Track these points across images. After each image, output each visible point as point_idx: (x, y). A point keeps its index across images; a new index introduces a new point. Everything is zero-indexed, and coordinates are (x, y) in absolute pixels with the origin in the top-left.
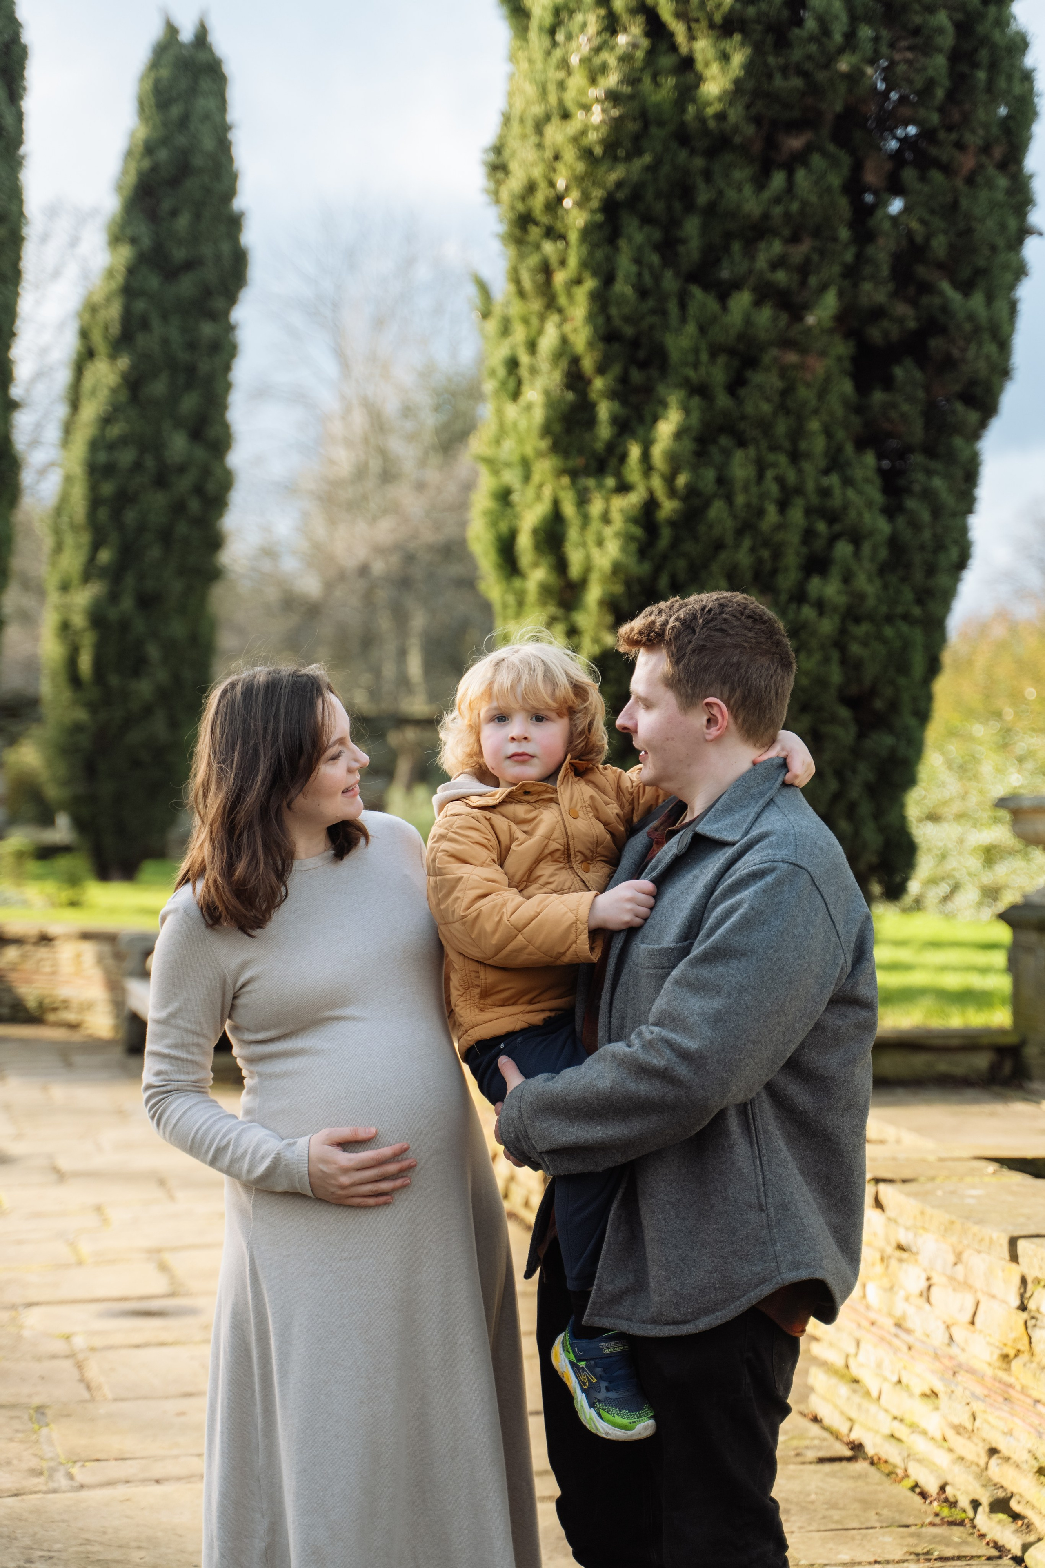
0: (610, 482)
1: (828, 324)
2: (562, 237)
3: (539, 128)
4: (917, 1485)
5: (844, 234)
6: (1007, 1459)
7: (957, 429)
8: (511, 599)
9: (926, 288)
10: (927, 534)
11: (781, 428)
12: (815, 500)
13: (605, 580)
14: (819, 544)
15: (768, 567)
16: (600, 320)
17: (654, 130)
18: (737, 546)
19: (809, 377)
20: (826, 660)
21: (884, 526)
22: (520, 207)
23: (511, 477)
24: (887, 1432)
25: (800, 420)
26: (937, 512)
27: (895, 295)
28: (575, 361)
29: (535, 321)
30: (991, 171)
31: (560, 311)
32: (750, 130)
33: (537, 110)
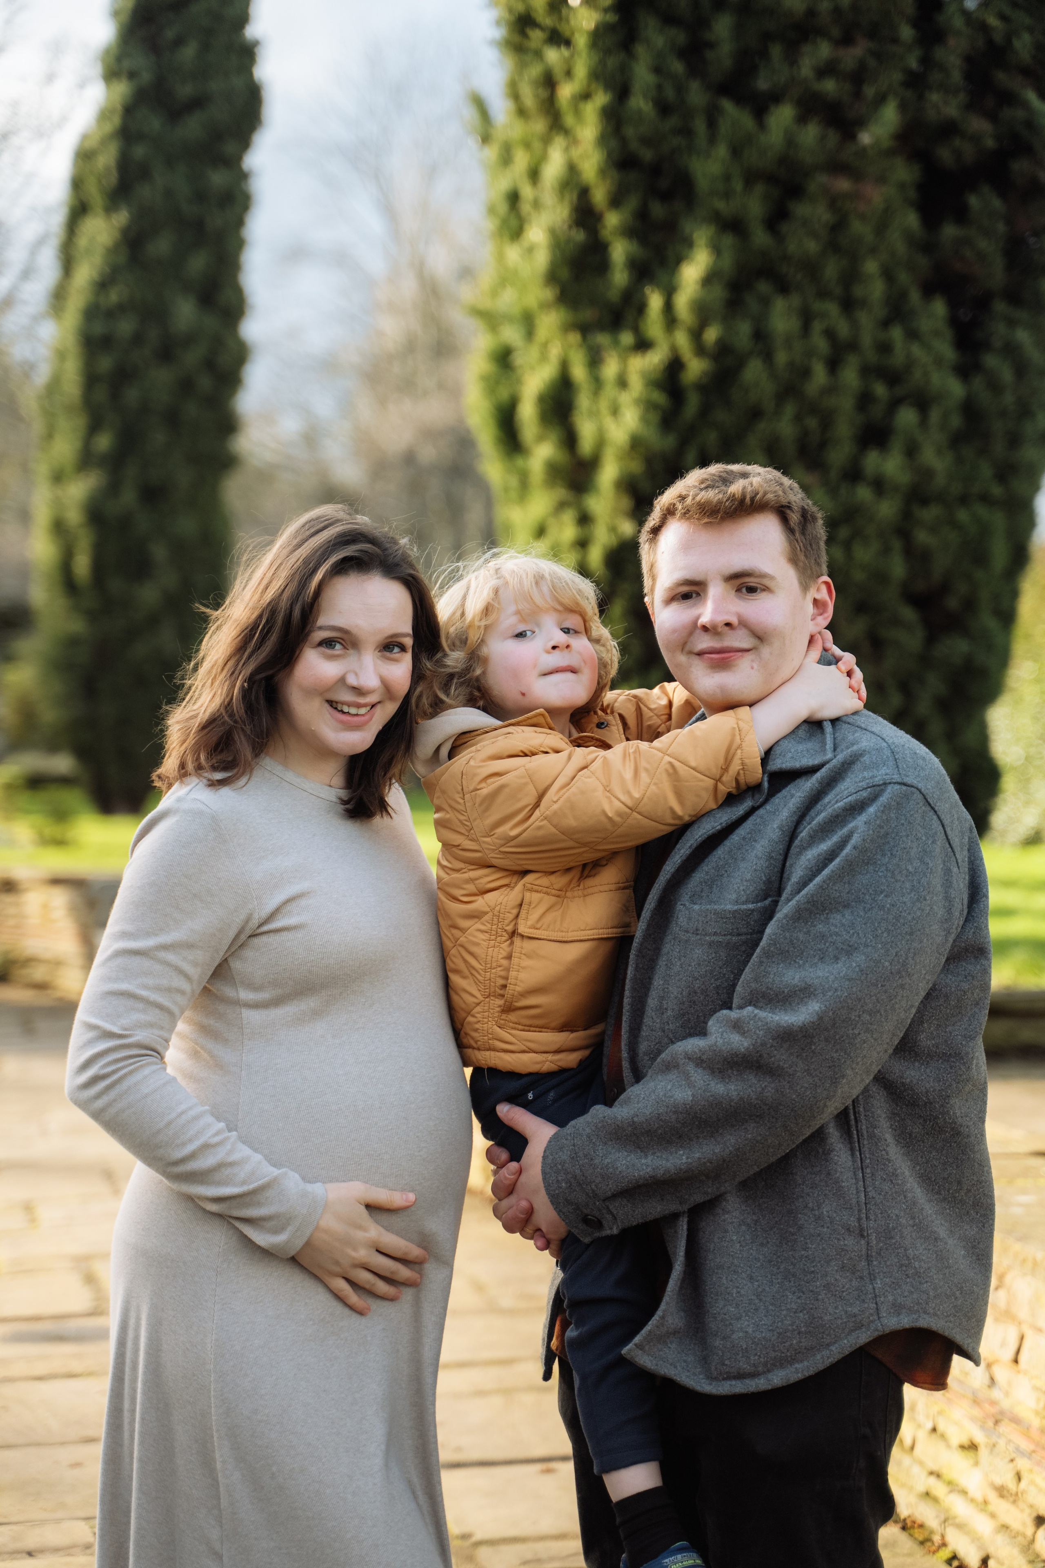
0: (627, 338)
1: (886, 143)
2: (568, 43)
4: (954, 1557)
5: (907, 32)
8: (514, 482)
9: (1009, 98)
10: (1009, 399)
11: (831, 270)
12: (871, 356)
13: (621, 458)
14: (877, 411)
15: (816, 438)
16: (614, 143)
18: (778, 414)
19: (864, 208)
20: (886, 551)
21: (956, 389)
22: (520, 7)
23: (511, 335)
24: (921, 1488)
25: (854, 260)
26: (1020, 371)
27: (970, 106)
28: (584, 193)
29: (537, 145)
31: (566, 132)
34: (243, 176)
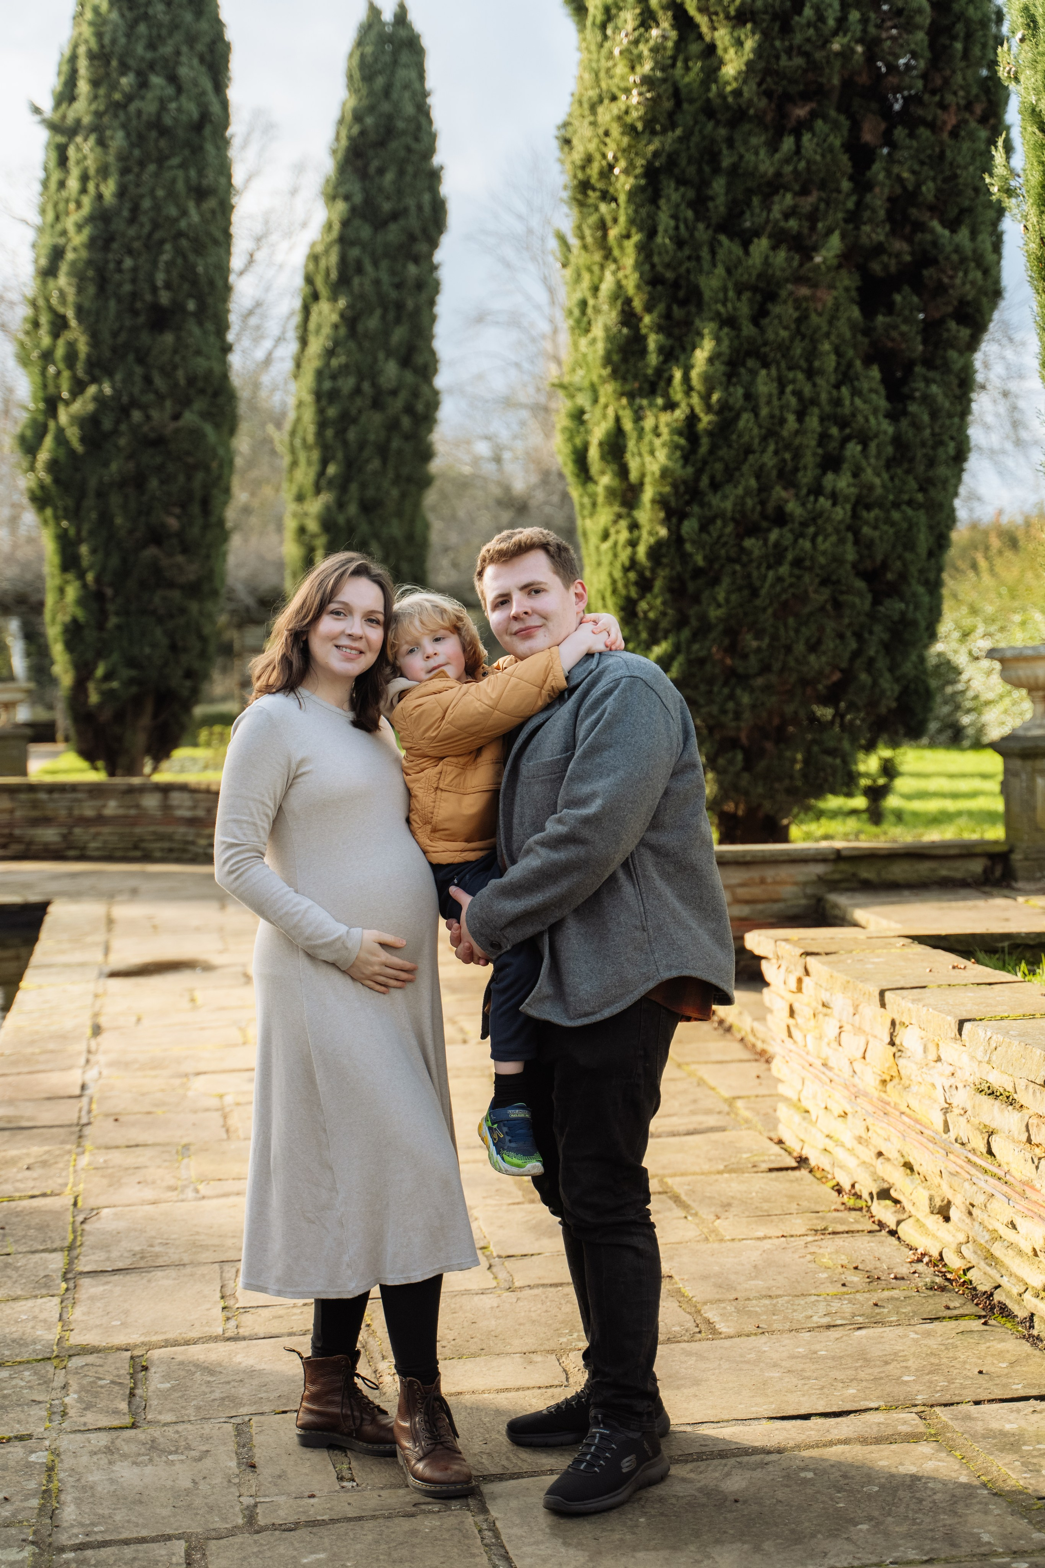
0: (660, 401)
1: (834, 261)
2: (615, 200)
3: (593, 108)
4: (837, 1184)
5: (846, 185)
6: (888, 1160)
7: (951, 344)
8: (586, 500)
9: (920, 226)
10: (927, 433)
11: (798, 350)
12: (828, 409)
13: (655, 483)
14: (833, 446)
15: (790, 465)
16: (647, 267)
17: (685, 106)
18: (763, 451)
19: (820, 307)
20: (842, 541)
21: (888, 428)
22: (580, 175)
23: (583, 400)
24: (822, 1147)
25: (814, 342)
26: (934, 415)
27: (893, 232)
28: (628, 301)
29: (596, 268)
30: (973, 124)
31: (615, 261)
32: (763, 103)
33: (593, 93)
34: (434, 268)
